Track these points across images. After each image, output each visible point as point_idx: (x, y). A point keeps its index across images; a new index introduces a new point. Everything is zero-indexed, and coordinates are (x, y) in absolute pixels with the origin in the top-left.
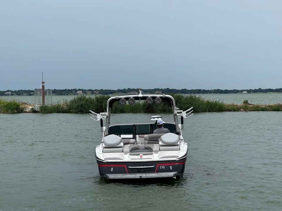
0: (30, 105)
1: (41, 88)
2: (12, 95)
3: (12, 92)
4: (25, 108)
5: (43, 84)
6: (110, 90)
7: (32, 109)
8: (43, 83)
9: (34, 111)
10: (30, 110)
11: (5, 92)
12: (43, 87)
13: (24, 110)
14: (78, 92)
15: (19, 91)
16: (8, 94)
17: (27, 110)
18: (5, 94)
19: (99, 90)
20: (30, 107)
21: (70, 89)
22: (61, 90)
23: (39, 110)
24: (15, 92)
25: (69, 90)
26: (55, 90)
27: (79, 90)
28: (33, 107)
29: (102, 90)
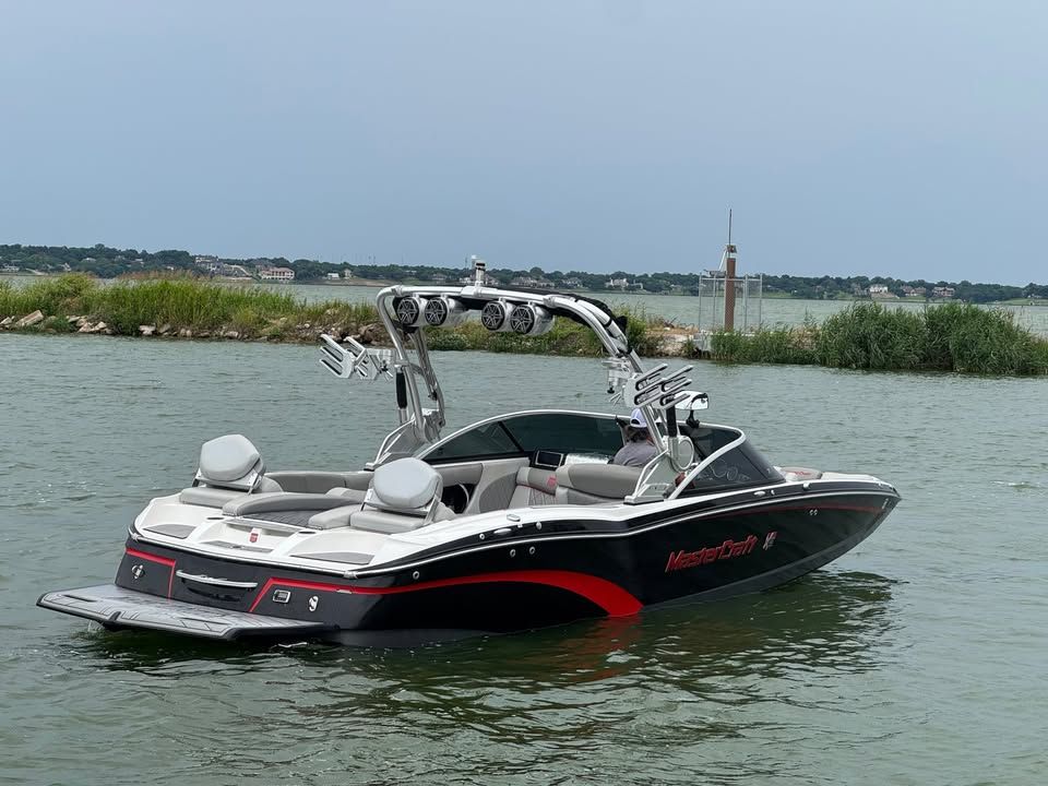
0: (682, 329)
1: (722, 267)
2: (631, 289)
3: (631, 278)
4: (662, 338)
5: (732, 256)
6: (996, 287)
7: (689, 344)
8: (732, 249)
9: (693, 353)
10: (680, 346)
11: (607, 279)
12: (731, 263)
13: (660, 348)
14: (872, 290)
15: (656, 276)
16: (617, 288)
17: (670, 349)
18: (607, 284)
19: (953, 286)
20: (682, 338)
21: (844, 277)
22: (807, 281)
23: (709, 348)
24: (643, 279)
25: (839, 280)
26: (786, 277)
27: (878, 281)
28: (691, 337)
29: (965, 284)
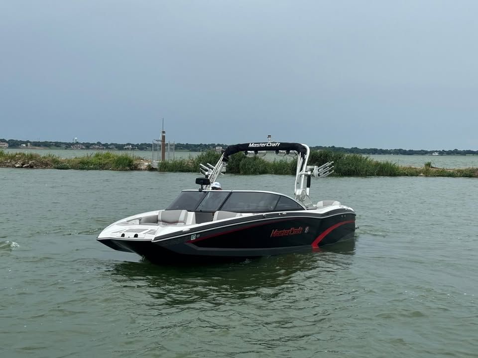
0: (147, 161)
1: (160, 138)
2: (133, 149)
3: (133, 145)
4: (139, 164)
5: (164, 134)
7: (149, 166)
8: (164, 132)
9: (151, 169)
10: (146, 166)
11: (124, 145)
12: (164, 137)
13: (139, 167)
14: (217, 148)
15: (142, 144)
16: (128, 149)
17: (142, 167)
18: (124, 147)
20: (147, 164)
21: (207, 144)
22: (195, 146)
23: (157, 167)
24: (137, 145)
25: (205, 145)
26: (187, 144)
27: (219, 145)
28: (150, 163)
